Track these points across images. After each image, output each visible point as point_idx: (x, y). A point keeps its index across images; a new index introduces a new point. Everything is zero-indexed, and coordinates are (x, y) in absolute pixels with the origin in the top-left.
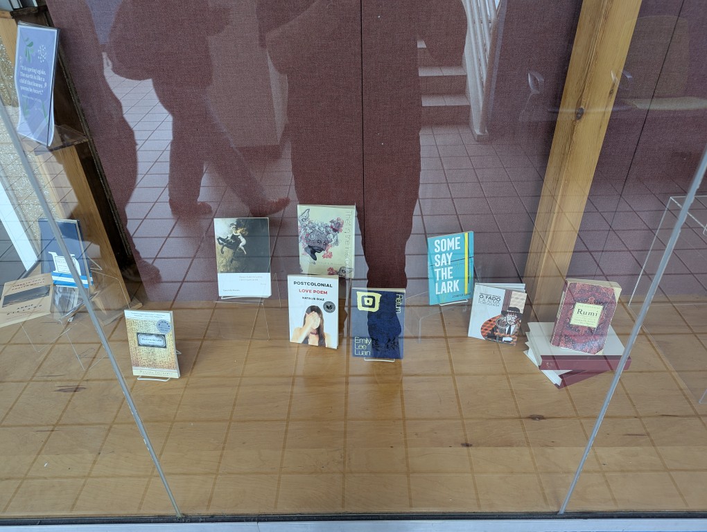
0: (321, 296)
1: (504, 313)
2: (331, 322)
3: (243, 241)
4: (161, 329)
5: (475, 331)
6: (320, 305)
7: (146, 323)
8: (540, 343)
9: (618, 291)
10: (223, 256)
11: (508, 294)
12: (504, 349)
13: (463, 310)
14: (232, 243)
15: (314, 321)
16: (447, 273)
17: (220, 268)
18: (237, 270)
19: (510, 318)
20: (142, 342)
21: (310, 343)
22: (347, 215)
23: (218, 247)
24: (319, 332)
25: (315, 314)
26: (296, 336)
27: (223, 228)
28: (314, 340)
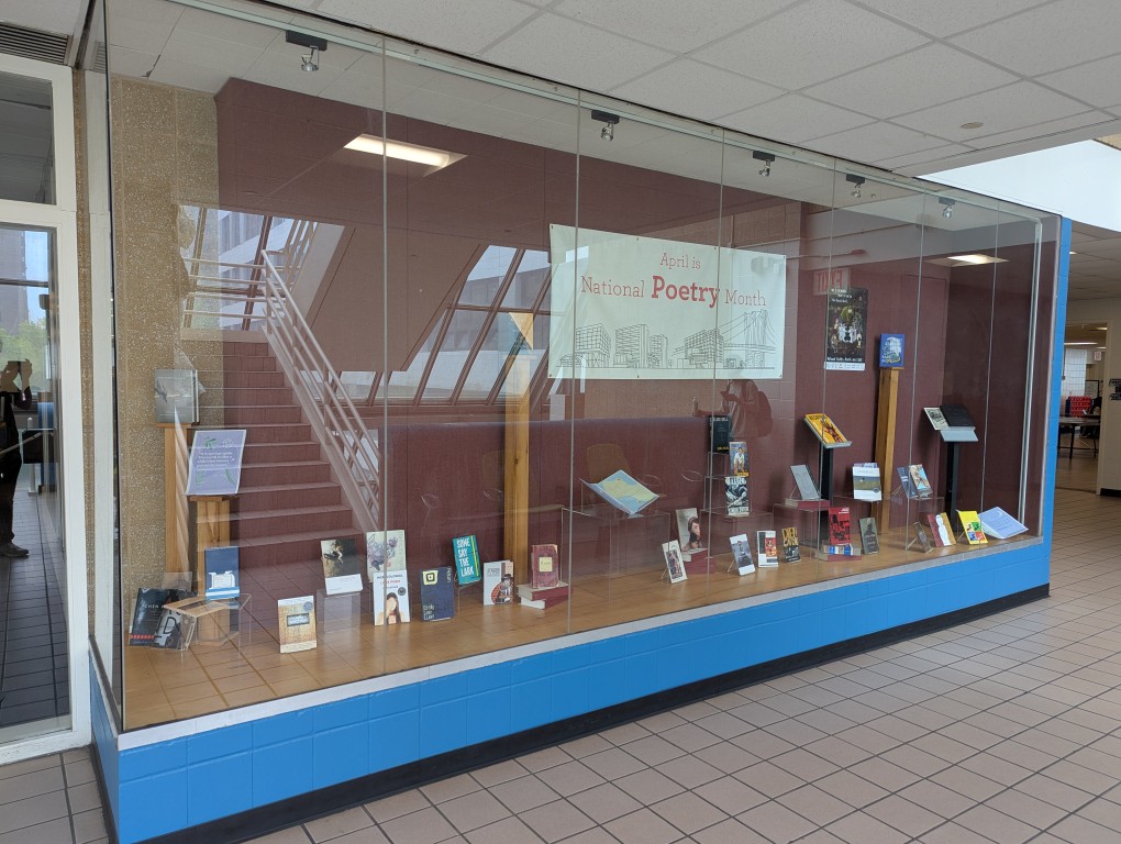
0: (395, 584)
1: (503, 580)
3: (341, 555)
4: (307, 609)
5: (488, 600)
6: (396, 591)
7: (295, 607)
8: (525, 593)
9: (556, 547)
10: (328, 565)
11: (503, 566)
12: (506, 607)
13: (477, 588)
14: (334, 556)
15: (392, 604)
16: (465, 562)
17: (326, 574)
18: (338, 575)
19: (507, 582)
20: (291, 623)
21: (390, 623)
22: (399, 535)
23: (324, 560)
24: (396, 613)
25: (392, 599)
26: (379, 620)
27: (327, 547)
28: (393, 620)
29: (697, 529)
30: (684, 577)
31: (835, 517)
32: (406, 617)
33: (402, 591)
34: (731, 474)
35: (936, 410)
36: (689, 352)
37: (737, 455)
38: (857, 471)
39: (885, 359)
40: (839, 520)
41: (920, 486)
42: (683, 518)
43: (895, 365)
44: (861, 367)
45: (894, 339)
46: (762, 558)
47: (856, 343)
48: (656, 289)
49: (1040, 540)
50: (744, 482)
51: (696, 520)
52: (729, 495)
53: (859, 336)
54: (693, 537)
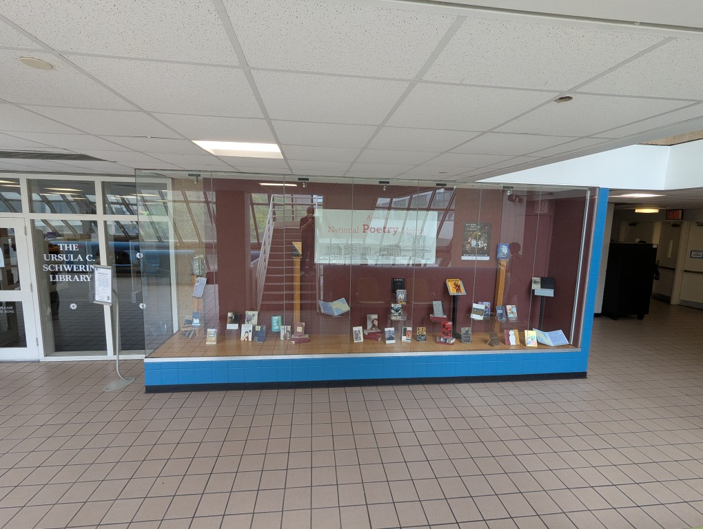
2: (250, 334)
3: (234, 317)
5: (282, 338)
6: (248, 331)
10: (229, 320)
13: (279, 333)
14: (231, 318)
15: (247, 335)
16: (275, 324)
17: (228, 323)
18: (231, 323)
20: (210, 336)
23: (228, 318)
24: (247, 337)
25: (247, 333)
26: (242, 339)
27: (230, 314)
28: (246, 340)
29: (376, 323)
30: (362, 340)
31: (444, 325)
32: (250, 339)
33: (250, 331)
34: (396, 302)
35: (538, 279)
36: (381, 253)
37: (400, 295)
38: (475, 306)
39: (500, 255)
40: (446, 327)
41: (510, 316)
42: (370, 318)
43: (504, 258)
44: (487, 258)
45: (504, 246)
46: (404, 338)
47: (483, 247)
48: (364, 229)
49: (579, 350)
50: (400, 306)
51: (376, 319)
52: (393, 311)
53: (486, 244)
54: (374, 326)
